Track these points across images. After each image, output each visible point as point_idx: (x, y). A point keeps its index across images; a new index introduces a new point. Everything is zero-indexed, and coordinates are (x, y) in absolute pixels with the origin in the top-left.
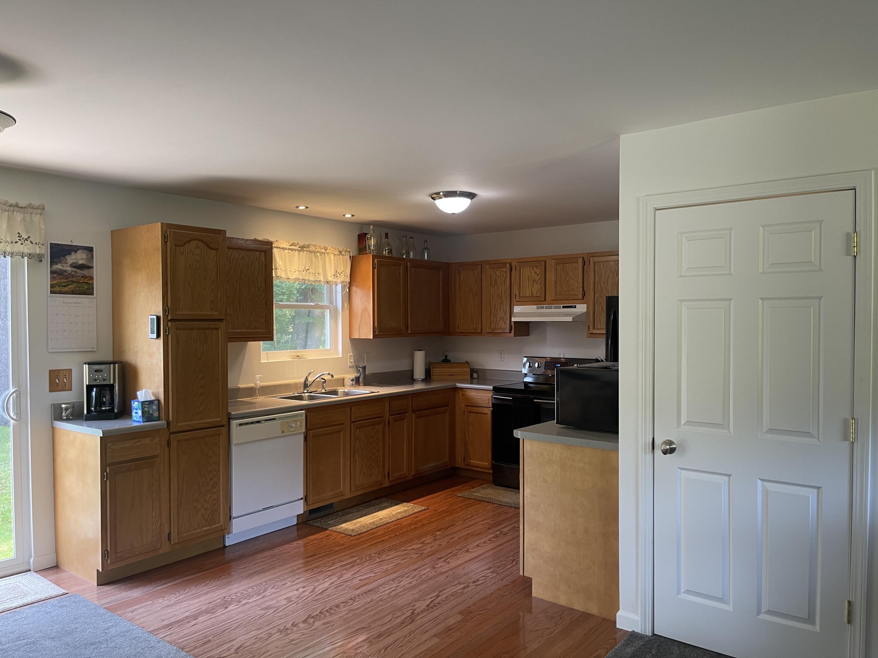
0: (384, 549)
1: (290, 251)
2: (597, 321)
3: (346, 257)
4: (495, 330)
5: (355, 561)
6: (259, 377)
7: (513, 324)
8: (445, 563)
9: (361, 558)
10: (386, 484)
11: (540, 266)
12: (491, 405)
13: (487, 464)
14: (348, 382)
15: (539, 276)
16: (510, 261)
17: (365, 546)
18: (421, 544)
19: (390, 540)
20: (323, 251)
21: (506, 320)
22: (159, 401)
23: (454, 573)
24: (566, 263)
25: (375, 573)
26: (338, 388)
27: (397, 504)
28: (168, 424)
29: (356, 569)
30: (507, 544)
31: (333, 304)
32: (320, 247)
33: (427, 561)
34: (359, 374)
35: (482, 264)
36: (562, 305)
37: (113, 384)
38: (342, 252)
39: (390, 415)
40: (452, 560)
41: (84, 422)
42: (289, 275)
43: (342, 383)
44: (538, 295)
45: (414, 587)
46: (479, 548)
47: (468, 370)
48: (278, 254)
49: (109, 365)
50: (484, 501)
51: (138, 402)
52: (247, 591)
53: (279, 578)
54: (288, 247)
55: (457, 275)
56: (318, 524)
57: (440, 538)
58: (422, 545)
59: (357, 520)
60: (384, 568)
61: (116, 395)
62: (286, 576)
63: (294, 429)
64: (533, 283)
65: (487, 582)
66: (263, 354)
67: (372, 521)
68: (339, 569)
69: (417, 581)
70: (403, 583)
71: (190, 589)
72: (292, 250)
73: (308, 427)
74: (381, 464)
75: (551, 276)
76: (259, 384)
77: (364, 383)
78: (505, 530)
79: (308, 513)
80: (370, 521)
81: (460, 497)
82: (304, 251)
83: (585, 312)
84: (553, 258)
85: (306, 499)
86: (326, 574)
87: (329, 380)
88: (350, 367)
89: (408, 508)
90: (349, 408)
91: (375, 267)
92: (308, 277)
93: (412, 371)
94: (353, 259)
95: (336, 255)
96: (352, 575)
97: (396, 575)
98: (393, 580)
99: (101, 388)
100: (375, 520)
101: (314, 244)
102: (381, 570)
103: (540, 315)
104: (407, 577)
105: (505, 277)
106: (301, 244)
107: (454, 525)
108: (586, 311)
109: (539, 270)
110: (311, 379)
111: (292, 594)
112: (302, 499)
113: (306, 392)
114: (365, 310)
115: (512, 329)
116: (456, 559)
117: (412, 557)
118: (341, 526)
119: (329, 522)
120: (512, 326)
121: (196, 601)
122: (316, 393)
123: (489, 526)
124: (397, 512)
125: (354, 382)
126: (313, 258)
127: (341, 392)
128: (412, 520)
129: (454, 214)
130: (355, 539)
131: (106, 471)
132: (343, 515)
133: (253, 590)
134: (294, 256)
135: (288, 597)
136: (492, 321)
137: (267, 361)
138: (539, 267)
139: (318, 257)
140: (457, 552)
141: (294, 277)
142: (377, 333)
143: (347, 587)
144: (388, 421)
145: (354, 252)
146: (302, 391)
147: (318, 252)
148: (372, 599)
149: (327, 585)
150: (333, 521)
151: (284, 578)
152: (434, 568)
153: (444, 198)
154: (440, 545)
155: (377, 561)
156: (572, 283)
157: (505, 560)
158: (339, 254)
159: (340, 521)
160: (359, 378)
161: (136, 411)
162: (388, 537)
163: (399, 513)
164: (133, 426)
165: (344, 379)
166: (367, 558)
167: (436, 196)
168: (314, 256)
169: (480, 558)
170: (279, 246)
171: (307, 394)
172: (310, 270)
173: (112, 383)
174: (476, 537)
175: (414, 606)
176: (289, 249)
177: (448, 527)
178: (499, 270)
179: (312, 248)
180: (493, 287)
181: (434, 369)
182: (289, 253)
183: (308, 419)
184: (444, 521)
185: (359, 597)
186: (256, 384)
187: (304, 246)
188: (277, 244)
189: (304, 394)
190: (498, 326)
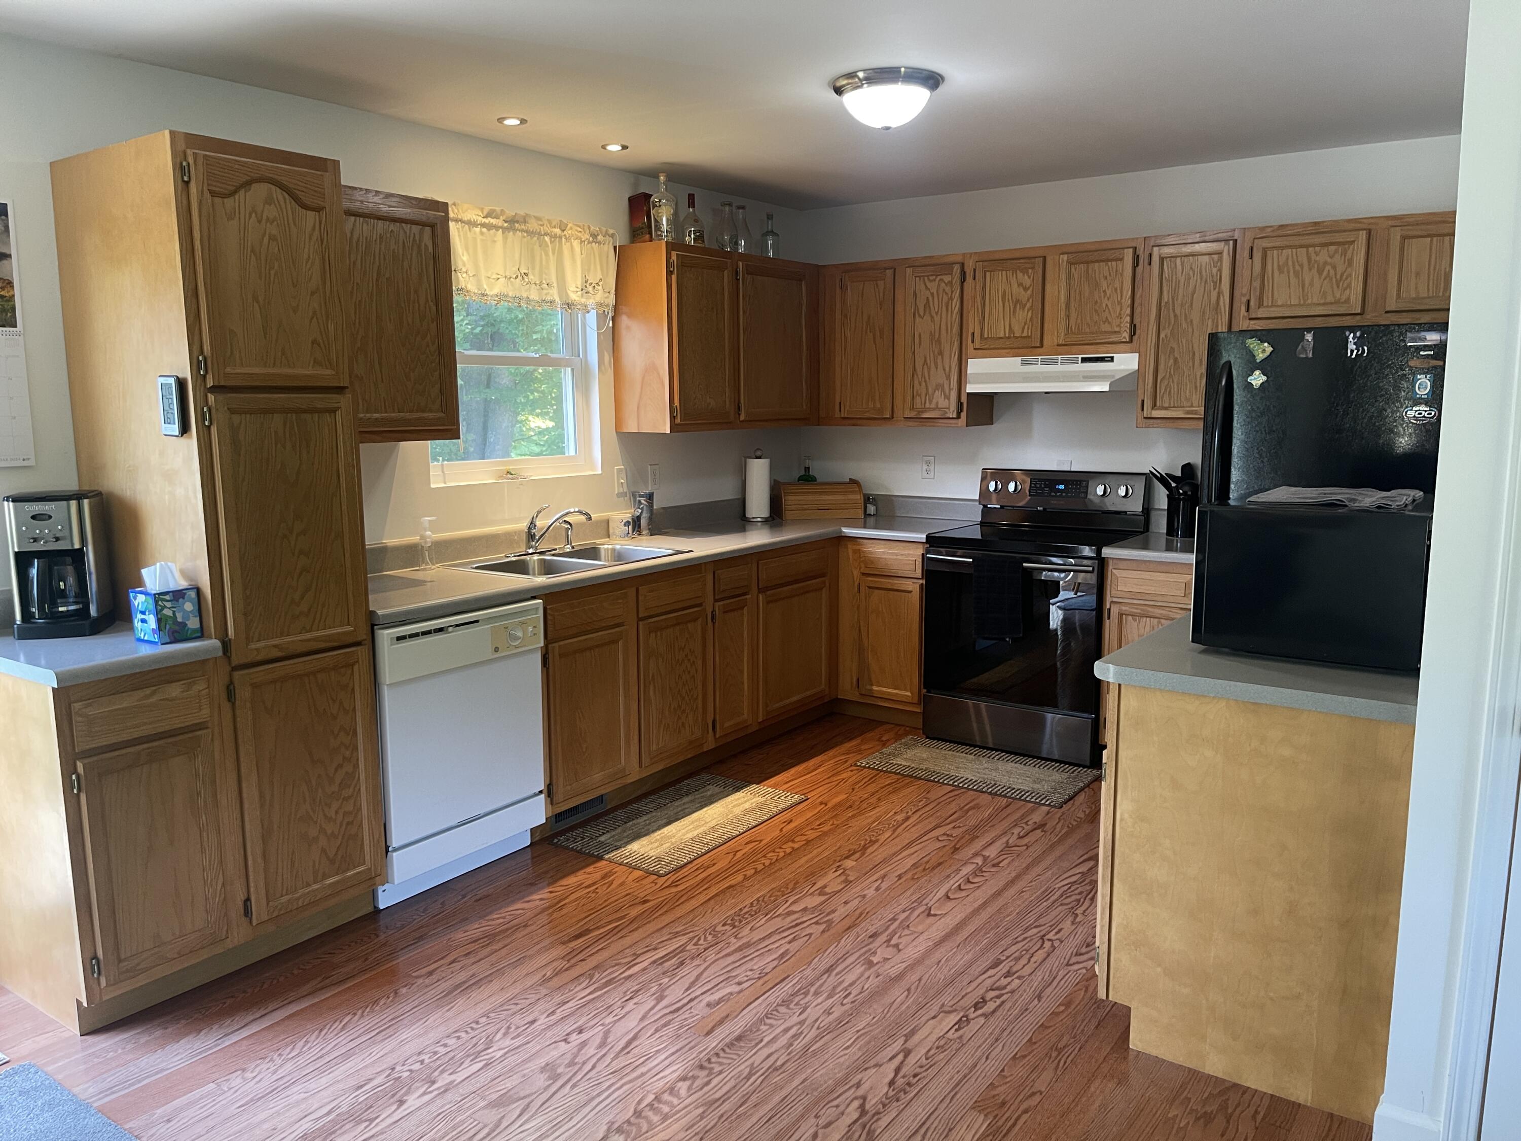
0: (741, 910)
1: (484, 230)
2: (1162, 392)
3: (606, 247)
4: (922, 412)
5: (682, 949)
6: (430, 521)
7: (964, 399)
8: (891, 948)
9: (696, 939)
10: (710, 744)
11: (1033, 268)
12: (919, 573)
13: (909, 694)
14: (618, 528)
15: (1029, 292)
16: (960, 259)
17: (694, 903)
18: (820, 894)
19: (746, 884)
20: (557, 231)
21: (950, 390)
22: (198, 591)
23: (920, 980)
24: (1092, 262)
25: (739, 984)
26: (598, 541)
27: (737, 789)
28: (226, 645)
29: (689, 972)
30: (1012, 891)
31: (579, 356)
32: (549, 221)
33: (847, 942)
34: (640, 511)
35: (895, 267)
36: (1080, 356)
37: (81, 550)
38: (598, 235)
39: (716, 601)
40: (904, 941)
41: (18, 642)
42: (485, 287)
43: (605, 528)
44: (1025, 334)
45: (842, 1024)
46: (950, 904)
47: (859, 498)
48: (459, 236)
49: (65, 503)
50: (920, 778)
51: (146, 594)
52: (445, 1045)
53: (517, 1004)
54: (480, 220)
55: (838, 291)
56: (578, 845)
57: (857, 879)
58: (823, 898)
59: (662, 831)
60: (755, 967)
61: (90, 574)
62: (532, 998)
63: (520, 641)
64: (1015, 308)
65: (1007, 1005)
66: (435, 468)
67: (695, 833)
68: (652, 973)
69: (842, 1004)
70: (812, 1013)
71: (307, 1042)
72: (489, 227)
73: (549, 636)
74: (700, 705)
75: (1056, 291)
76: (430, 537)
77: (649, 529)
78: (992, 852)
79: (553, 819)
80: (690, 835)
81: (864, 767)
82: (515, 230)
83: (1136, 371)
84: (1062, 250)
85: (550, 791)
86: (623, 988)
87: (581, 524)
88: (619, 495)
89: (764, 799)
90: (634, 589)
91: (672, 269)
92: (526, 291)
93: (743, 503)
94: (621, 253)
95: (584, 241)
96: (687, 990)
97: (787, 988)
98: (785, 1003)
99: (51, 558)
100: (701, 830)
101: (536, 214)
102: (749, 973)
103: (1027, 378)
104: (816, 994)
105: (950, 294)
106: (510, 213)
107: (877, 841)
108: (1136, 367)
109: (1029, 277)
110: (541, 523)
111: (555, 1053)
112: (541, 792)
113: (533, 553)
114: (651, 368)
115: (962, 411)
116: (912, 937)
117: (810, 935)
118: (629, 847)
119: (602, 839)
120: (962, 404)
121: (324, 1081)
122: (554, 555)
123: (953, 844)
124: (742, 808)
125: (630, 527)
126: (537, 247)
127: (608, 549)
128: (781, 830)
129: (888, 128)
130: (669, 883)
131: (75, 771)
132: (630, 819)
133: (460, 1042)
134: (495, 241)
135: (547, 1065)
136: (917, 392)
137: (443, 485)
138: (1030, 271)
139: (548, 246)
140: (907, 918)
141: (495, 291)
142: (678, 421)
143: (681, 1027)
144: (712, 612)
145: (622, 237)
146: (522, 549)
147: (546, 234)
148: (753, 1064)
149: (635, 1023)
150: (608, 835)
151: (528, 1002)
152: (871, 964)
153: (865, 86)
154: (864, 896)
155: (732, 948)
156: (1107, 305)
157: (1025, 939)
158: (591, 239)
159: (625, 834)
160: (639, 518)
161: (143, 617)
162: (740, 878)
163: (751, 810)
164: (136, 655)
165: (608, 522)
166: (710, 938)
167: (845, 82)
168: (537, 243)
169: (965, 933)
170: (460, 217)
171: (536, 557)
172: (531, 277)
173: (77, 546)
174: (936, 871)
175: (858, 1085)
176: (483, 225)
177: (864, 848)
178: (935, 280)
179: (533, 225)
180: (920, 316)
181: (790, 498)
182: (482, 233)
183: (549, 617)
184: (850, 830)
185: (720, 1060)
186: (422, 537)
187: (517, 218)
188: (456, 211)
189: (528, 558)
190: (930, 402)
